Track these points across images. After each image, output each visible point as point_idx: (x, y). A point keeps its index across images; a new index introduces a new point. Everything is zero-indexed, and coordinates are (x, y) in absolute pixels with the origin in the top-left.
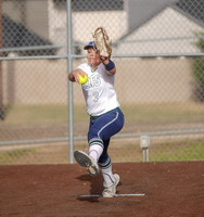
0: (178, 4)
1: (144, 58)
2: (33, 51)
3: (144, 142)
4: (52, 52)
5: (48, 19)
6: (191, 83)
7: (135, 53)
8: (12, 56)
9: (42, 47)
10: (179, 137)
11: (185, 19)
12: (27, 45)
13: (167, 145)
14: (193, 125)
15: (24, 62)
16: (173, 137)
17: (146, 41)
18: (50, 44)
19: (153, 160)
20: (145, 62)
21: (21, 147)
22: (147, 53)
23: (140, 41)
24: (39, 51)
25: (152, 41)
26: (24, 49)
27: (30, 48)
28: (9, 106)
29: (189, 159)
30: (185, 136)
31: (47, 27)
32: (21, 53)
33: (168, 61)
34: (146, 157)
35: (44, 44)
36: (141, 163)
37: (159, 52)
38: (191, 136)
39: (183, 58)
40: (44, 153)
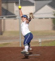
0: (49, 4)
1: (40, 18)
2: (10, 17)
3: (40, 41)
4: (15, 17)
5: (14, 8)
6: (52, 25)
7: (37, 17)
8: (4, 18)
9: (12, 16)
10: (49, 39)
11: (50, 8)
12: (8, 15)
13: (46, 41)
14: (53, 36)
15: (8, 20)
16: (47, 39)
17: (40, 14)
18: (15, 15)
19: (42, 46)
20: (40, 20)
21: (7, 42)
22: (40, 17)
23: (39, 14)
24: (11, 17)
25: (42, 14)
26: (8, 16)
27: (9, 16)
28: (4, 31)
29: (52, 45)
30: (51, 39)
31: (14, 10)
32: (7, 17)
33: (46, 19)
34: (40, 45)
35: (13, 15)
36: (39, 47)
37: (44, 17)
38: (52, 39)
39: (50, 18)
40: (13, 44)
